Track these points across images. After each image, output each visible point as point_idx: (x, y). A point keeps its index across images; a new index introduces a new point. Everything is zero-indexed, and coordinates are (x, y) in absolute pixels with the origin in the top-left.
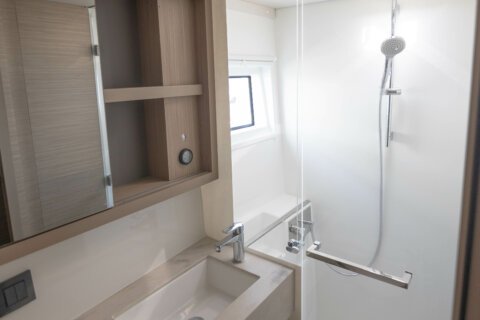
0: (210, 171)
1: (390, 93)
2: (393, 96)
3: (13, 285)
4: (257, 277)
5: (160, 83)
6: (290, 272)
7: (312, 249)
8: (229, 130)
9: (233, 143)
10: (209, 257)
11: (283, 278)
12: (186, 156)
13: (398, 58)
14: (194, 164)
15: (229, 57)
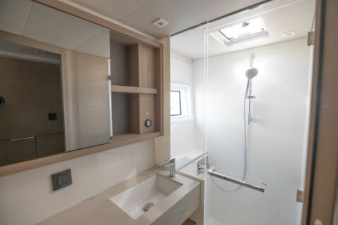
0: (159, 131)
1: (250, 97)
2: (252, 99)
3: (62, 175)
4: (182, 184)
5: (138, 86)
6: (199, 183)
7: (211, 171)
8: (169, 115)
9: (172, 121)
10: (157, 174)
11: (195, 185)
12: (148, 123)
13: (254, 80)
14: (152, 128)
15: (171, 80)
